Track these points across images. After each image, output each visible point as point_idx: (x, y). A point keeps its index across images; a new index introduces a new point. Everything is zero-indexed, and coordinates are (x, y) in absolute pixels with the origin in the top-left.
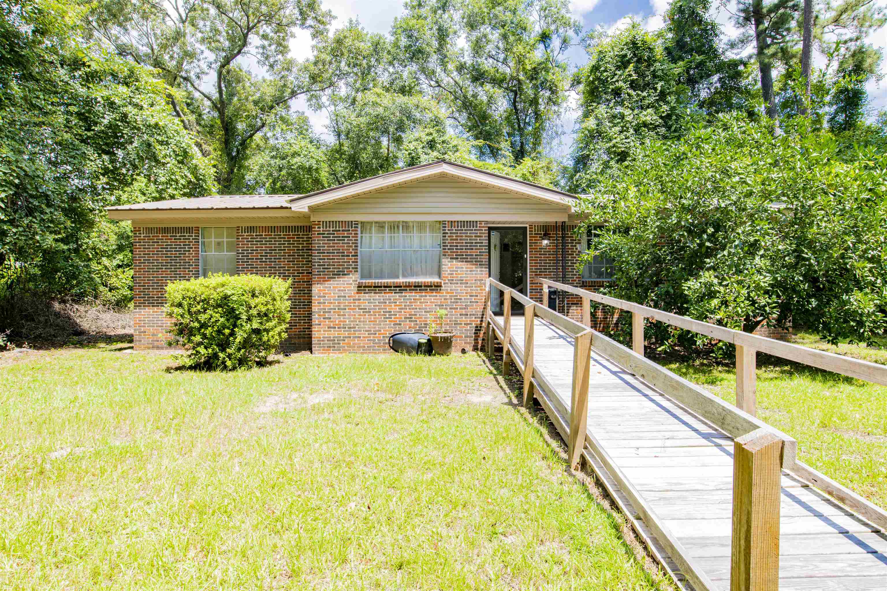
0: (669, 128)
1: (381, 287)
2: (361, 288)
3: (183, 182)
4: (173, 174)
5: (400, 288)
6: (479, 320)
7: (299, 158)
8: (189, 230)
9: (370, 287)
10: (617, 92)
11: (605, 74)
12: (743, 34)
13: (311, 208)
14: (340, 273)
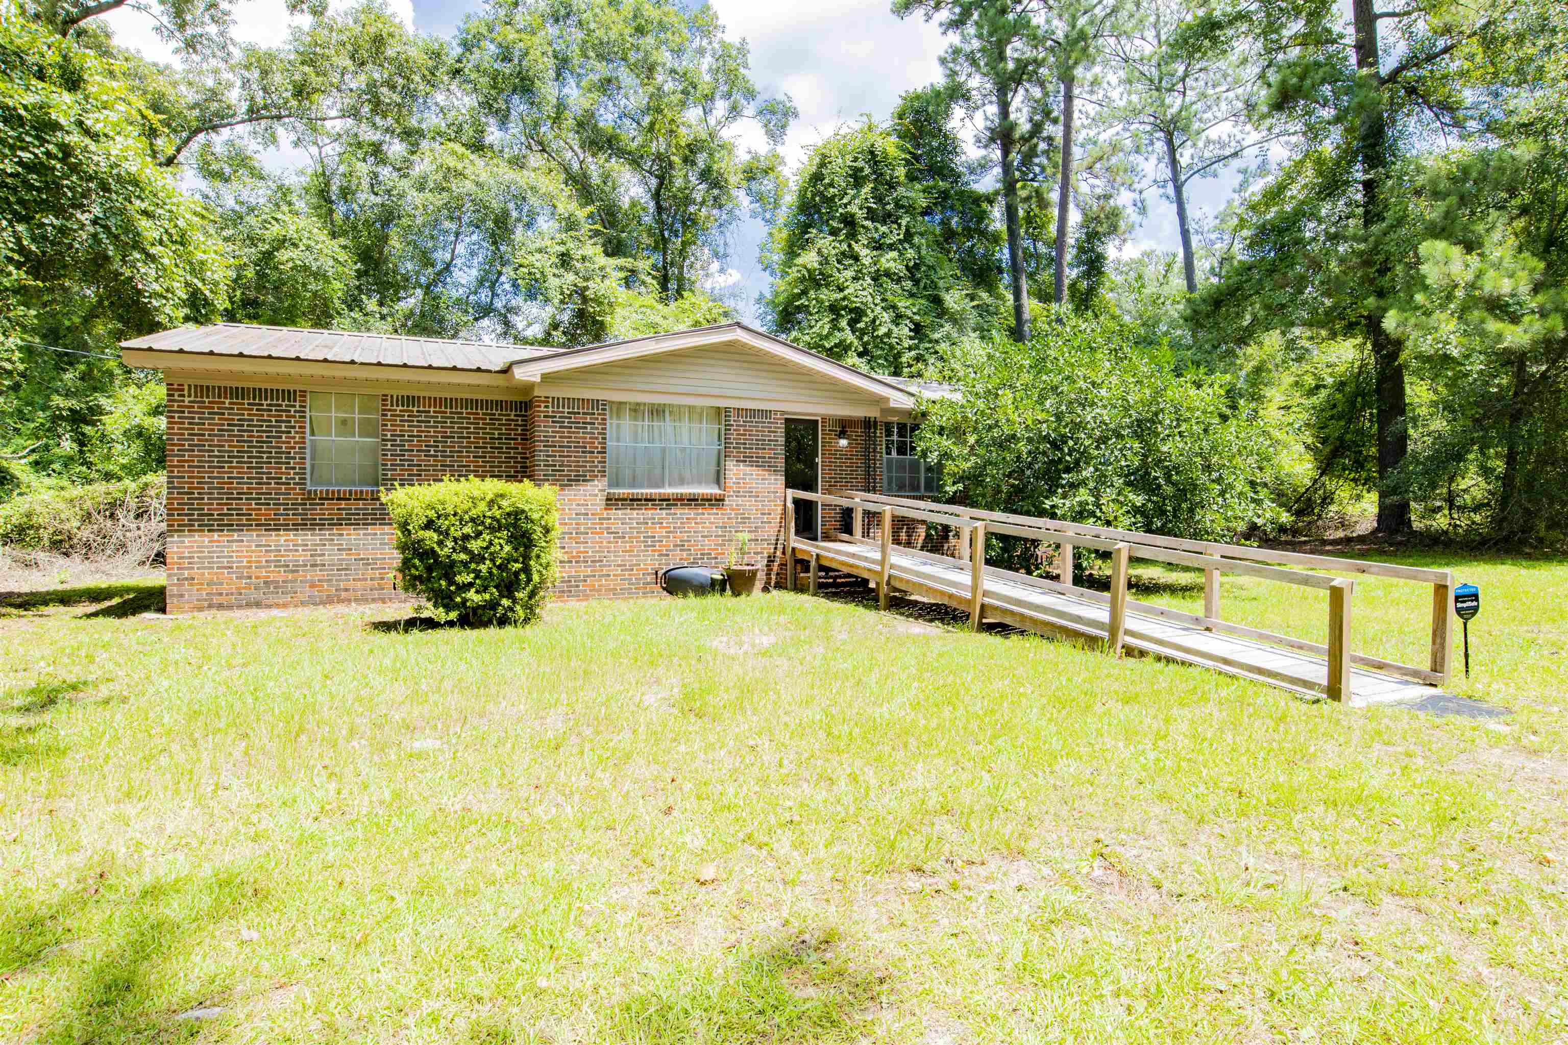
0: (916, 282)
1: (640, 500)
2: (612, 502)
5: (668, 502)
6: (773, 547)
8: (289, 395)
9: (625, 500)
10: (849, 221)
11: (831, 190)
12: (984, 158)
13: (543, 376)
14: (579, 479)
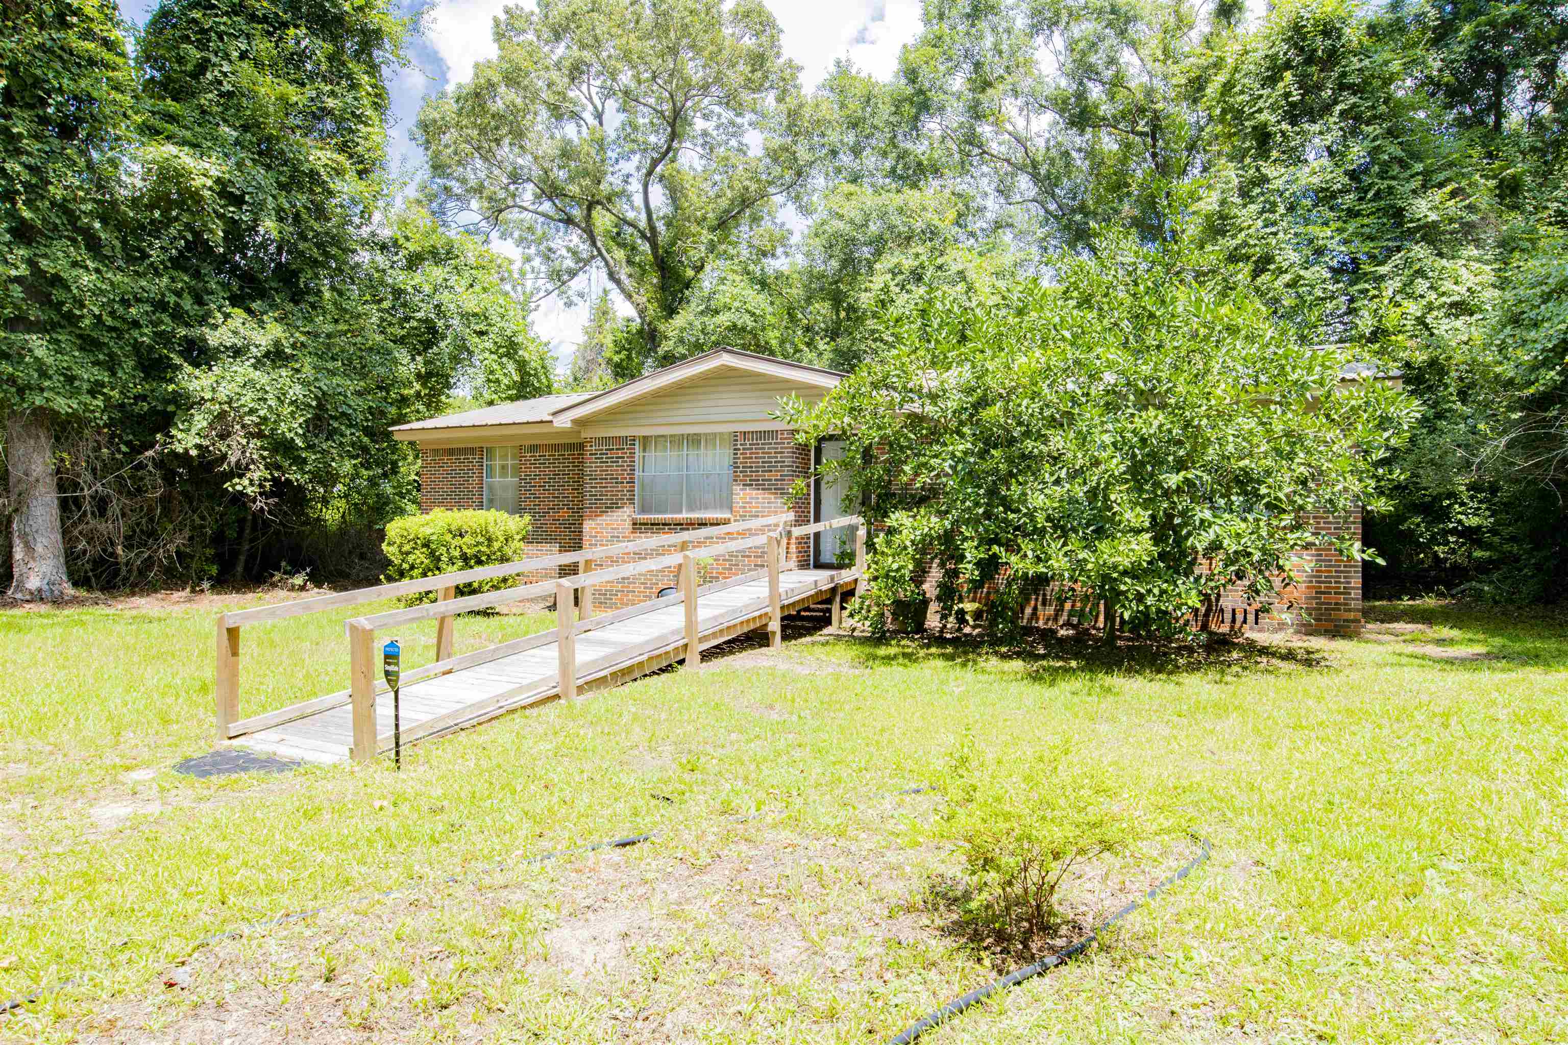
2: (638, 526)
3: (506, 381)
4: (492, 372)
5: (681, 526)
7: (728, 314)
8: (472, 450)
9: (647, 524)
13: (575, 422)
14: (614, 506)
